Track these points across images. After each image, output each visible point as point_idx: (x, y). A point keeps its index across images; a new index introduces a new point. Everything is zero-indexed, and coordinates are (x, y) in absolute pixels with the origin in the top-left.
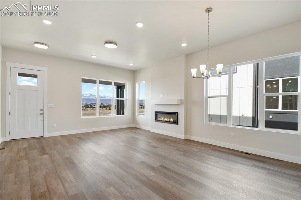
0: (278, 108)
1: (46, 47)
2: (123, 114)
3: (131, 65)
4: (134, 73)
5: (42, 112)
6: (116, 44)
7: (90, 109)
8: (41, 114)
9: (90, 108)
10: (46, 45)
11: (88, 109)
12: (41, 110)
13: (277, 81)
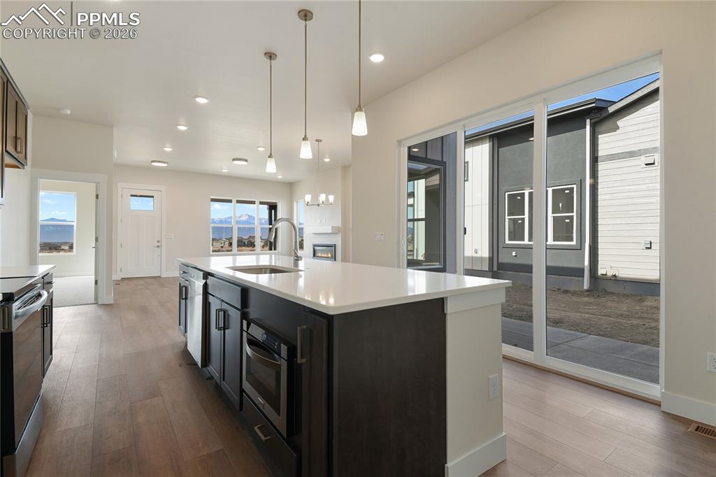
0: (524, 240)
1: (166, 165)
2: (275, 250)
3: (280, 177)
4: (290, 187)
5: (159, 244)
6: (246, 161)
7: (248, 248)
8: (158, 247)
9: (247, 246)
10: (165, 163)
11: (244, 248)
12: (158, 242)
13: (523, 195)
